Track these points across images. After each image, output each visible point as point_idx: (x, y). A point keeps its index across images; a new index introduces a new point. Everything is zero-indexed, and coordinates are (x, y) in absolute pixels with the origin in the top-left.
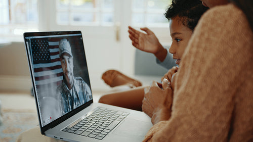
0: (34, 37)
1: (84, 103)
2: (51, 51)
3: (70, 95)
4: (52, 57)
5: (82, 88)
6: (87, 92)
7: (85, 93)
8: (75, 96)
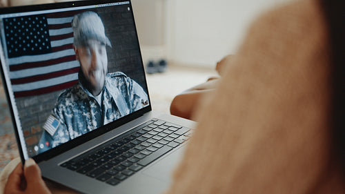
0: (11, 15)
1: (128, 113)
2: (52, 33)
3: (97, 104)
4: (54, 44)
5: (126, 89)
6: (135, 95)
7: (132, 96)
8: (108, 106)
